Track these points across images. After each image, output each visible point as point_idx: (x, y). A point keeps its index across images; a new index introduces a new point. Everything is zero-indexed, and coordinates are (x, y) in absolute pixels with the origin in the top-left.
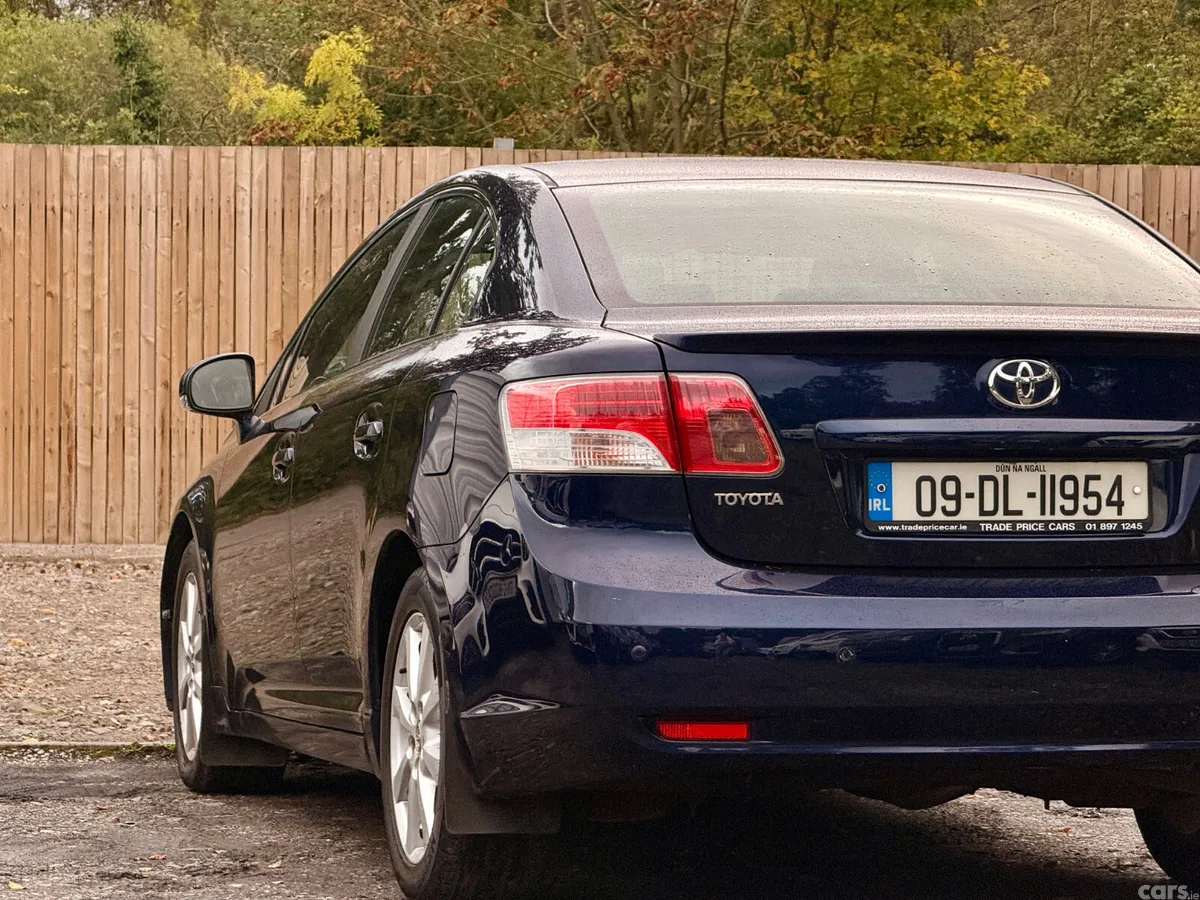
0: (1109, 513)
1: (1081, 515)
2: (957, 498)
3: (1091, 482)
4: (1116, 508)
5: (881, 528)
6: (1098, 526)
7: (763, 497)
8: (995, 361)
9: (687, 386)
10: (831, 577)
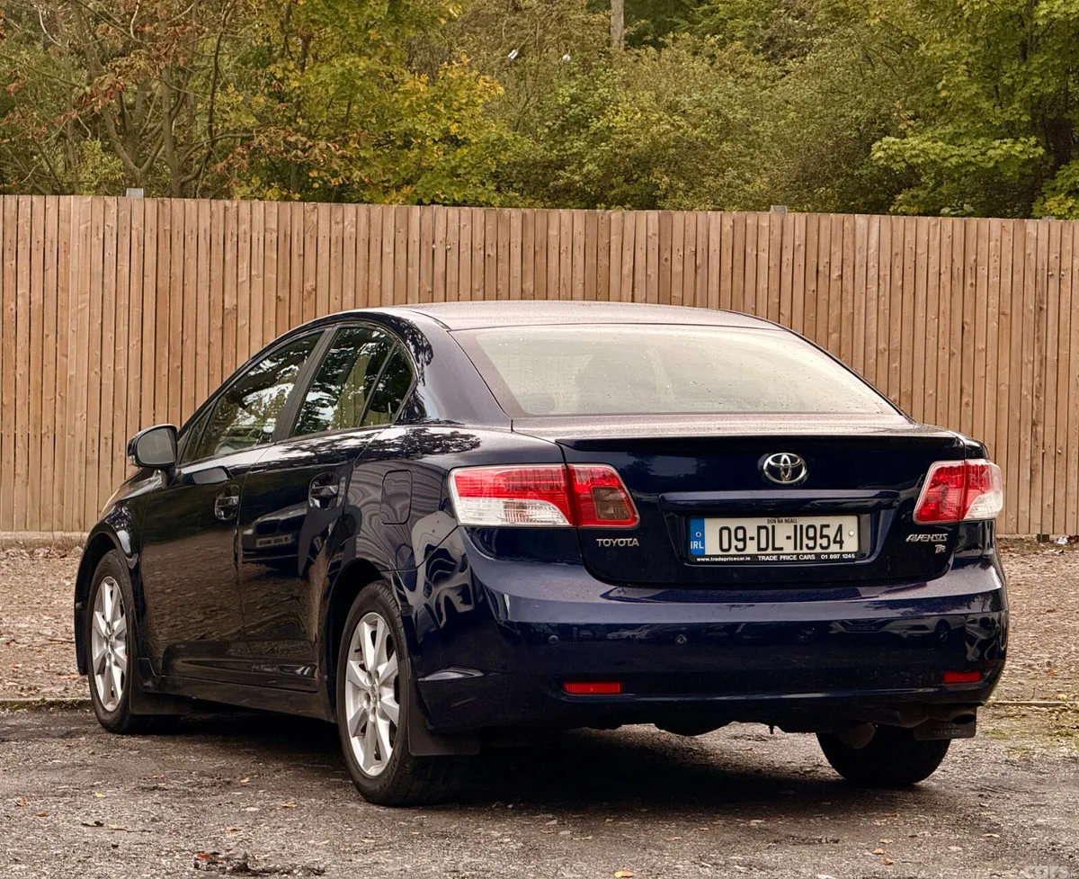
0: (834, 548)
1: (818, 550)
2: (744, 540)
3: (824, 529)
4: (838, 545)
5: (699, 560)
6: (829, 556)
7: (627, 542)
8: (767, 454)
9: (579, 472)
10: (661, 591)
